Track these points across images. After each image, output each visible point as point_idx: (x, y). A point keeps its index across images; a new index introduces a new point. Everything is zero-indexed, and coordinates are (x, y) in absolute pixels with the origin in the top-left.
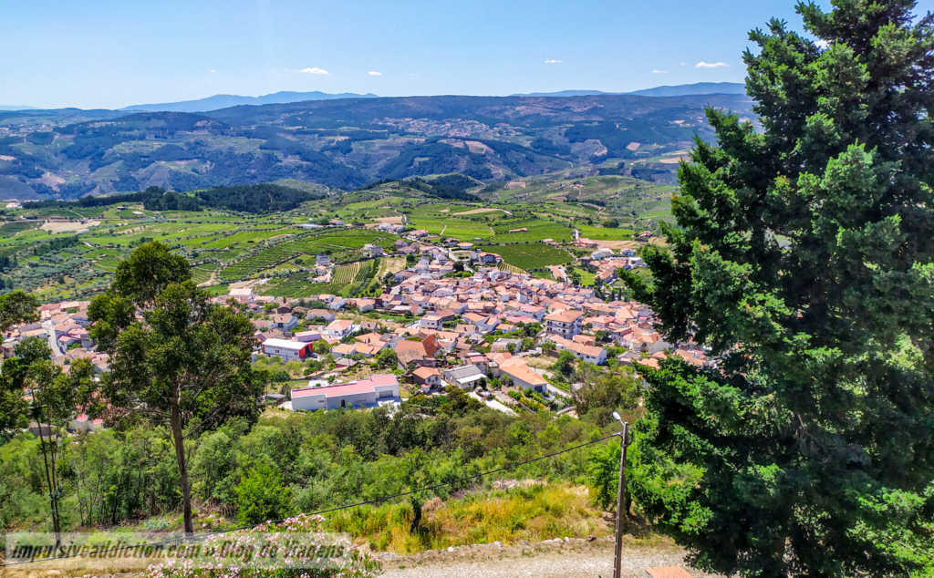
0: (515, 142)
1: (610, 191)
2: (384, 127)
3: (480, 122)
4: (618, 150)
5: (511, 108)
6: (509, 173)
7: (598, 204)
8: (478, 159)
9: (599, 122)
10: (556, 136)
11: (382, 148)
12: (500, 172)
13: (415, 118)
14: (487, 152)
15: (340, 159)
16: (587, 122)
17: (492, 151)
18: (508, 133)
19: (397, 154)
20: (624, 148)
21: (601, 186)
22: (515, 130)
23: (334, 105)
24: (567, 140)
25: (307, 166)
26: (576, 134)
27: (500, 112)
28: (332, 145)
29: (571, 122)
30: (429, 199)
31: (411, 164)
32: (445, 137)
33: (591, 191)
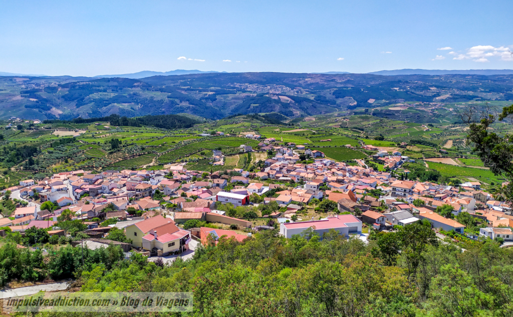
0: (305, 97)
1: (365, 123)
2: (234, 88)
3: (286, 86)
4: (362, 102)
5: (303, 79)
6: (303, 113)
7: (359, 129)
8: (286, 105)
9: (352, 88)
10: (328, 94)
11: (233, 99)
12: (298, 113)
13: (250, 83)
14: (291, 102)
15: (210, 104)
16: (345, 87)
17: (293, 102)
18: (301, 92)
19: (241, 102)
20: (366, 101)
21: (359, 120)
22: (305, 91)
23: (207, 76)
24: (334, 97)
25: (193, 107)
26: (339, 94)
27: (297, 81)
28: (206, 96)
29: (336, 87)
30: (266, 124)
31: (249, 108)
32: (268, 93)
33: (354, 123)
